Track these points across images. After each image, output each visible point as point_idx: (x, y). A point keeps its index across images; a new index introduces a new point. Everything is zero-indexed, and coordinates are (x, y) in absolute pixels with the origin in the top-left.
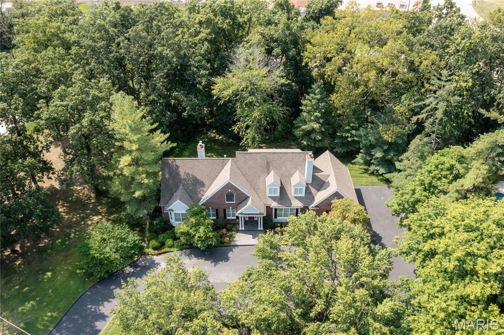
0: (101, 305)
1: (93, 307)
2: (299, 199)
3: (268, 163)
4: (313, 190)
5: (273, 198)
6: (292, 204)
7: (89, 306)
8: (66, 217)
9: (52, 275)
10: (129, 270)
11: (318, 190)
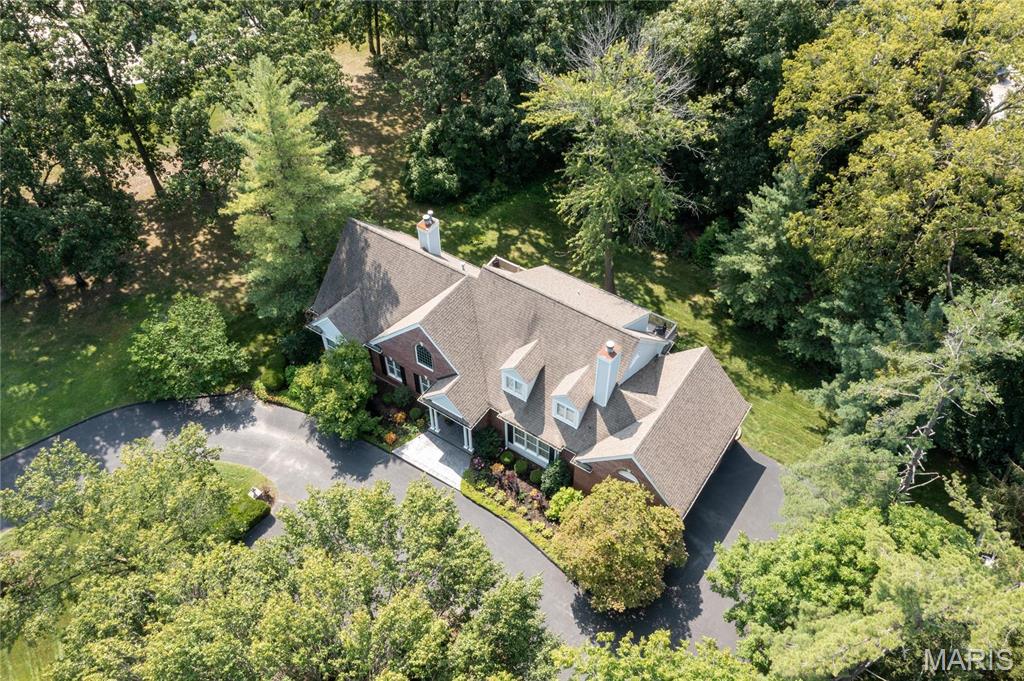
0: (113, 446)
1: (102, 443)
2: (564, 428)
3: (535, 320)
4: (601, 426)
5: (513, 401)
6: (542, 432)
7: (97, 438)
8: (198, 255)
9: (94, 354)
10: (204, 405)
11: (612, 432)
